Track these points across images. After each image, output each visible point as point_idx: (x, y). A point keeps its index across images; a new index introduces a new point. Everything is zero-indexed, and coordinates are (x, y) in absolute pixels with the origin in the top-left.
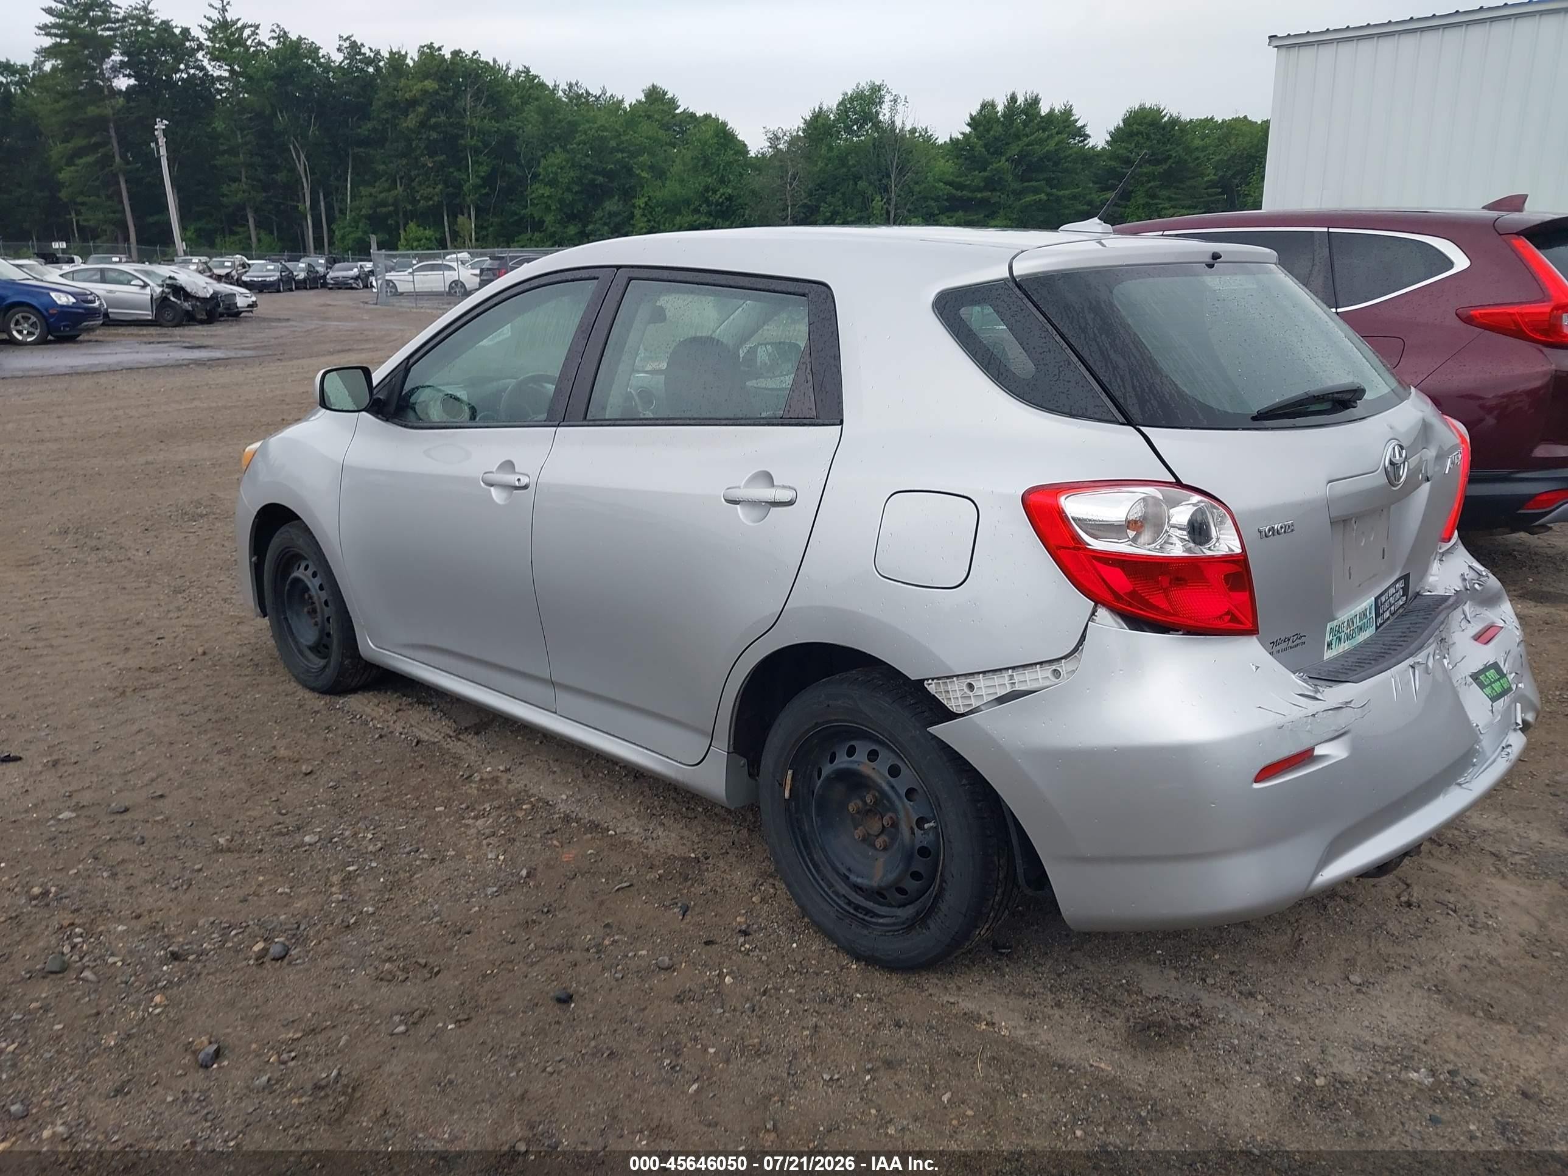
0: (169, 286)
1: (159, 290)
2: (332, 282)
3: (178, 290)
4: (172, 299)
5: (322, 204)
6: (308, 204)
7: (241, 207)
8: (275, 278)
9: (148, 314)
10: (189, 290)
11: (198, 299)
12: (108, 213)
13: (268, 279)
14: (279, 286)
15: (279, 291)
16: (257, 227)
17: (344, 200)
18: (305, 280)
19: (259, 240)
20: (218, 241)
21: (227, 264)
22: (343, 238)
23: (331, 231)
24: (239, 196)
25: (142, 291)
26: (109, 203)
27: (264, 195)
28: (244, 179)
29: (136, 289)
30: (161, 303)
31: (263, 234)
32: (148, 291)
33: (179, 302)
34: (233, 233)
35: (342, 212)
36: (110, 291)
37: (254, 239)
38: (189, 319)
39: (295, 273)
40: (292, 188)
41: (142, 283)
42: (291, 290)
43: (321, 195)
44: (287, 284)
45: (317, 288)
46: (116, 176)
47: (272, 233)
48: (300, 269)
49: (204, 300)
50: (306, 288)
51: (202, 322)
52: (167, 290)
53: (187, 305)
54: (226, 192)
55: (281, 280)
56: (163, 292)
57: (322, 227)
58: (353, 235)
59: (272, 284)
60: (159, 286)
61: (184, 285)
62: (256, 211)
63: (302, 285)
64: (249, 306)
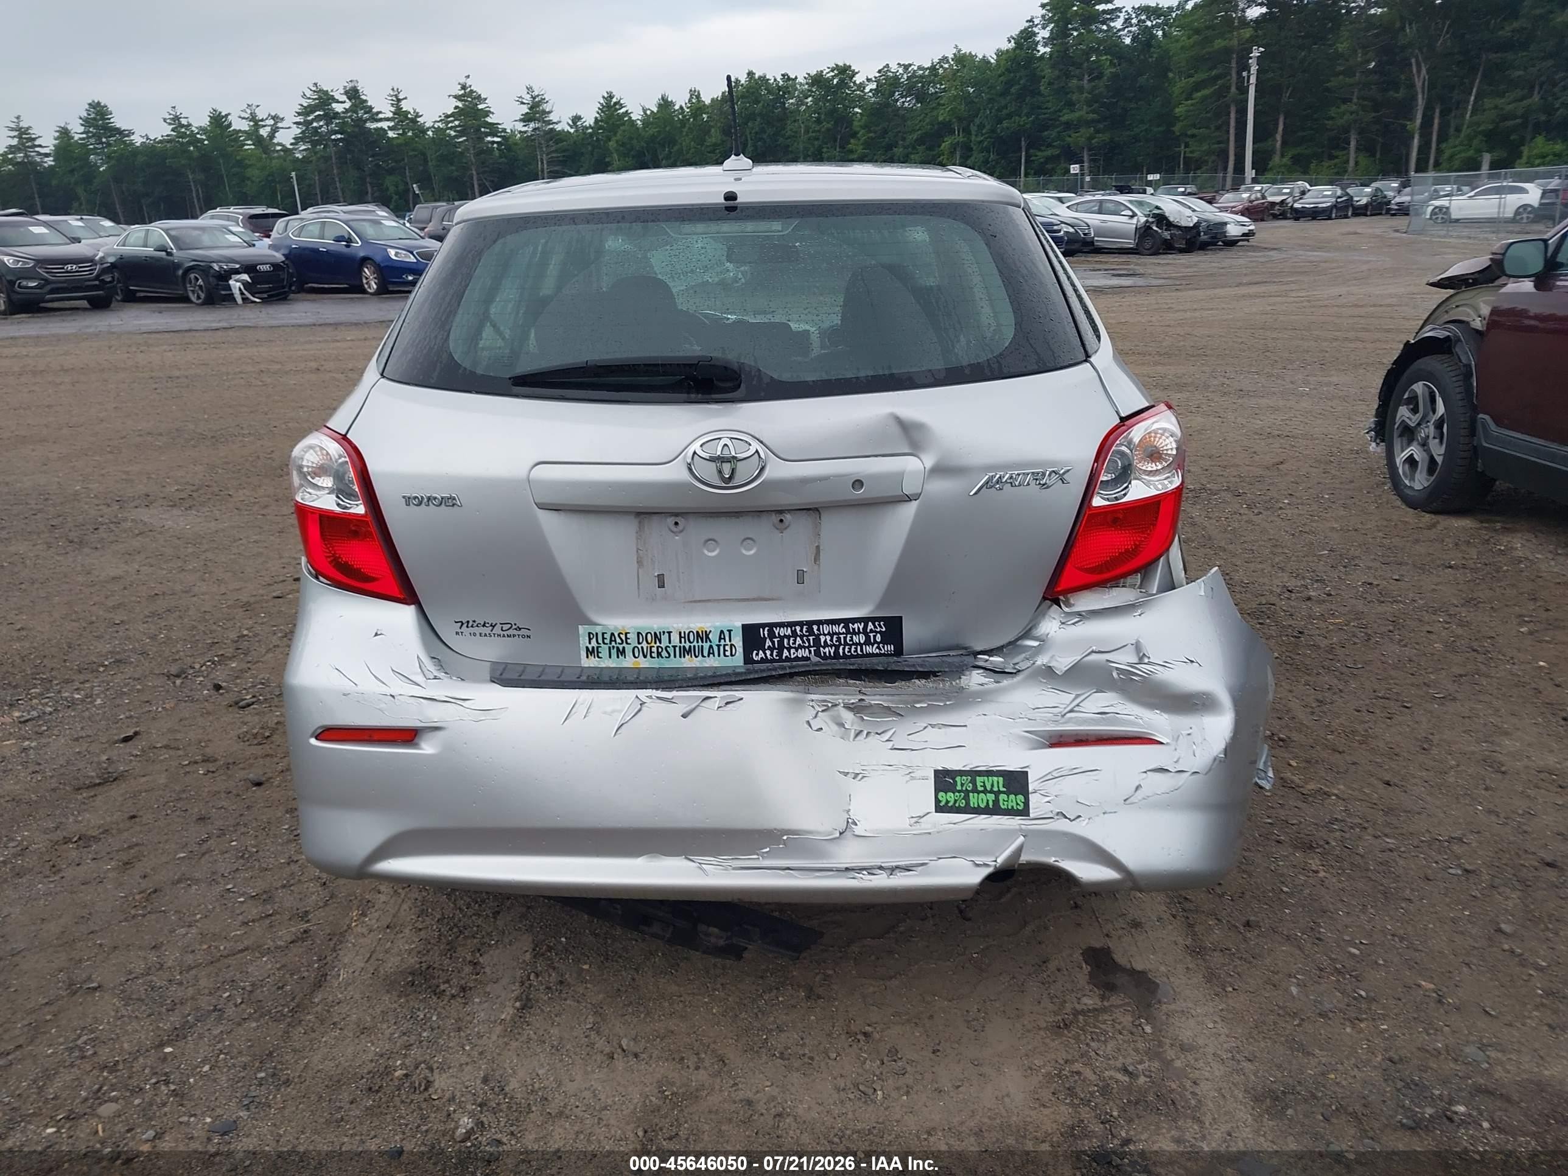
0: (1155, 216)
1: (1143, 219)
2: (1396, 207)
3: (1161, 219)
4: (1155, 228)
5: (1436, 121)
6: (1418, 121)
7: (1346, 130)
8: (1329, 204)
9: (1130, 243)
10: (1171, 219)
11: (1179, 228)
12: (1214, 144)
13: (1320, 205)
14: (1331, 213)
15: (1330, 218)
16: (1358, 149)
17: (1463, 116)
18: (1366, 206)
19: (1357, 163)
20: (1312, 166)
21: (1285, 191)
22: (1451, 157)
23: (1439, 151)
24: (1345, 117)
25: (1130, 221)
26: (1217, 134)
27: (1374, 114)
28: (1355, 100)
29: (1125, 219)
30: (1144, 232)
31: (1360, 159)
32: (1134, 221)
33: (1160, 231)
34: (1331, 157)
35: (1458, 130)
36: (1104, 221)
37: (1352, 163)
38: (1167, 248)
39: (1356, 199)
40: (1406, 109)
41: (1130, 213)
42: (1346, 217)
43: (1437, 111)
44: (1345, 209)
45: (1380, 214)
46: (1228, 107)
47: (1373, 155)
48: (1362, 195)
49: (1187, 229)
50: (1366, 215)
51: (1182, 251)
52: (1151, 220)
53: (1166, 235)
54: (1333, 115)
55: (1335, 206)
56: (1147, 221)
57: (1430, 148)
58: (1463, 155)
59: (1324, 210)
60: (1146, 216)
61: (1167, 214)
62: (1361, 132)
63: (1360, 212)
64: (1244, 235)
